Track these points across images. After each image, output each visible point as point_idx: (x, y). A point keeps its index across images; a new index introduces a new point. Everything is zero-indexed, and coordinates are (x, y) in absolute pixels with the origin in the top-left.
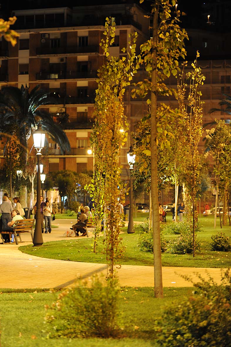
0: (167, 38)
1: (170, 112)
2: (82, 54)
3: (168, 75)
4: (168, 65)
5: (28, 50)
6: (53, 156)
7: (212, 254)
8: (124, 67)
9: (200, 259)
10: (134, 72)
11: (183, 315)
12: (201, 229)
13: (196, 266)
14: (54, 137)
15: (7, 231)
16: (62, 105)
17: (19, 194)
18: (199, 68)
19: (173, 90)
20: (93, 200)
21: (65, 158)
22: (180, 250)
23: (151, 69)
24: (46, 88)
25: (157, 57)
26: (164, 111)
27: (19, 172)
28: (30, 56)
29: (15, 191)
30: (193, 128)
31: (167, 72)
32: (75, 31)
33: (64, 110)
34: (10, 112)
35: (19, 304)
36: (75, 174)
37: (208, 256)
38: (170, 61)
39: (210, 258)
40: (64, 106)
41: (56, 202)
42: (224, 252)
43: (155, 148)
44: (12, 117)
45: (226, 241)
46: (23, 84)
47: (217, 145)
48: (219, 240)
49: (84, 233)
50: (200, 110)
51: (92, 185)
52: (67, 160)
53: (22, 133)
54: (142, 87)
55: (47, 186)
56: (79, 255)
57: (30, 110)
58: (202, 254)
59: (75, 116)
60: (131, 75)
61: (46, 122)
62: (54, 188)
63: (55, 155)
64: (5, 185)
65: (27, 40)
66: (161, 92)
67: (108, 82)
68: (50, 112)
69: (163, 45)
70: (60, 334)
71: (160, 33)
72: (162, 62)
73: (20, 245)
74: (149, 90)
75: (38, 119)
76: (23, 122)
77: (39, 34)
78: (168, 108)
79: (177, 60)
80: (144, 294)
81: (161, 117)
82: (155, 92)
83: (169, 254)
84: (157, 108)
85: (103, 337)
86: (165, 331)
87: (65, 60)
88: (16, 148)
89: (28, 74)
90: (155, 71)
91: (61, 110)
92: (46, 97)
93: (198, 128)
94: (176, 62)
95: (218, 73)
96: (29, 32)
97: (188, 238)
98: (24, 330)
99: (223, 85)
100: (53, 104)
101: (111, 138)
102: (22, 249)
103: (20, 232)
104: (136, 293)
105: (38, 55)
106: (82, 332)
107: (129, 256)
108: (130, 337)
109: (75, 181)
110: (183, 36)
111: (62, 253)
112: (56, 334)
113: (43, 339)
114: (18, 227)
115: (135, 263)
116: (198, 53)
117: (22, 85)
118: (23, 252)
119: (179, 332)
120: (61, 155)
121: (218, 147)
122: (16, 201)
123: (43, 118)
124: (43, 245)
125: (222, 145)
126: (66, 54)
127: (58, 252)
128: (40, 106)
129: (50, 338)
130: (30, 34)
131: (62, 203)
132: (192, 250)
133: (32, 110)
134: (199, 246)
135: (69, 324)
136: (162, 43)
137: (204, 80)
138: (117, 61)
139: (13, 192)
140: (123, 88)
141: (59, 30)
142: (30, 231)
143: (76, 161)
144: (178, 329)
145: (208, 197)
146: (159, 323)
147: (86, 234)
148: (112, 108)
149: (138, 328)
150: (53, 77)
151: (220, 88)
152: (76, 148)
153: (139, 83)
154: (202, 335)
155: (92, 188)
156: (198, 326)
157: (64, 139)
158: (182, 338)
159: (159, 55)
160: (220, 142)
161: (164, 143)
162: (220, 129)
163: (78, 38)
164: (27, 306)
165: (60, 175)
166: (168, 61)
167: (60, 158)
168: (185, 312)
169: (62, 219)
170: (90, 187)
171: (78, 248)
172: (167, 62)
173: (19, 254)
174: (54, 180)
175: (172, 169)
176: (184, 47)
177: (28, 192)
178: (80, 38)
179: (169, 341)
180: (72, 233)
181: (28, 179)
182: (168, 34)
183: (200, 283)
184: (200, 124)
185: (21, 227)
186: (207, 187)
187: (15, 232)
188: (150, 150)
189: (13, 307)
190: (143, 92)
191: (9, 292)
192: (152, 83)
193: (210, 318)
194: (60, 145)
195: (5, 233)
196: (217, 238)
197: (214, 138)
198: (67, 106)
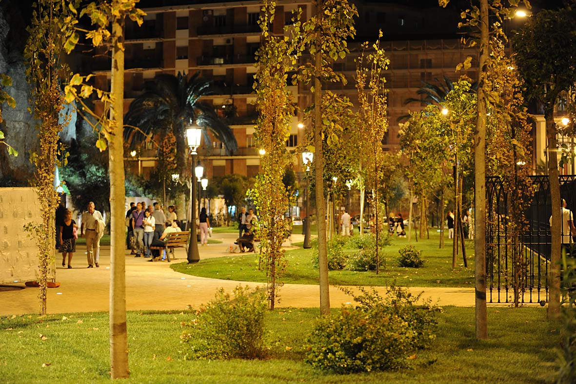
0: (333, 15)
1: (337, 101)
2: (252, 33)
3: (336, 58)
4: (335, 46)
5: (188, 30)
6: (219, 157)
7: (400, 271)
8: (287, 49)
9: (385, 277)
10: (298, 55)
11: (335, 331)
12: (391, 242)
13: (380, 284)
14: (217, 134)
15: (157, 246)
16: (228, 96)
17: (175, 203)
18: (382, 50)
19: (341, 75)
20: (257, 208)
21: (232, 160)
22: (361, 266)
23: (315, 51)
24: (208, 75)
25: (321, 36)
26: (330, 99)
27: (175, 176)
28: (190, 37)
29: (170, 199)
30: (376, 120)
31: (334, 54)
32: (244, 6)
33: (231, 101)
34: (164, 104)
35: (159, 325)
36: (244, 179)
37: (394, 273)
38: (337, 41)
39: (396, 276)
40: (231, 96)
41: (221, 213)
42: (414, 269)
43: (320, 143)
44: (167, 110)
45: (416, 256)
46: (180, 70)
47: (411, 142)
48: (408, 254)
49: (250, 248)
50: (384, 100)
51: (256, 189)
52: (235, 162)
53: (179, 130)
54: (304, 72)
55: (210, 193)
56: (240, 274)
57: (189, 102)
58: (387, 271)
59: (244, 108)
60: (295, 58)
61: (209, 117)
62: (220, 196)
63: (221, 156)
64: (157, 192)
65: (186, 18)
66: (327, 78)
67: (267, 67)
68: (214, 104)
69: (330, 23)
70: (199, 355)
71: (325, 9)
72: (328, 42)
73: (172, 262)
74: (312, 75)
75: (198, 112)
76: (180, 117)
77: (200, 10)
78: (335, 96)
79: (345, 40)
80: (310, 315)
81: (326, 107)
82: (319, 78)
83: (348, 271)
84: (322, 96)
85: (248, 358)
86: (315, 349)
87: (231, 41)
88: (170, 148)
89: (187, 58)
90: (319, 53)
91: (228, 102)
92: (208, 86)
93: (382, 121)
94: (344, 42)
95: (417, 55)
96: (189, 8)
97: (370, 252)
98: (159, 352)
99: (423, 70)
100: (218, 94)
101: (271, 132)
102: (175, 267)
103: (173, 247)
104: (299, 314)
105: (199, 36)
106: (223, 352)
107: (300, 274)
108: (279, 358)
109: (244, 188)
110: (352, 12)
111: (221, 272)
112: (194, 355)
113: (179, 360)
114: (170, 241)
115: (307, 281)
116: (381, 32)
117: (179, 72)
118: (175, 271)
119: (331, 351)
120: (227, 156)
121: (412, 145)
122: (171, 210)
123: (204, 111)
124: (199, 262)
125: (417, 142)
126: (233, 35)
127: (217, 270)
128: (201, 97)
129: (187, 359)
130: (190, 11)
131: (229, 214)
132: (375, 266)
133: (191, 102)
134: (384, 261)
135: (209, 344)
136: (328, 21)
137: (388, 64)
138: (278, 42)
139: (168, 200)
140: (286, 73)
141: (225, 5)
142: (185, 245)
143: (246, 163)
144: (329, 347)
145: (405, 205)
146: (309, 341)
147: (253, 250)
148: (272, 97)
149: (290, 348)
150: (217, 62)
151: (420, 74)
152: (246, 148)
153: (301, 67)
154: (357, 353)
155: (256, 193)
156: (352, 343)
157: (230, 135)
158: (333, 357)
159: (324, 34)
160: (415, 139)
161: (331, 138)
162: (415, 123)
163: (248, 15)
164: (168, 327)
165: (226, 180)
166: (335, 41)
167: (226, 160)
168: (338, 327)
169: (228, 232)
170: (253, 192)
171: (241, 265)
172: (333, 43)
173: (171, 273)
174: (218, 187)
175: (357, 171)
176: (353, 25)
177: (186, 201)
178: (250, 14)
179: (319, 361)
180: (236, 248)
181: (186, 185)
182: (334, 10)
183: (361, 297)
184: (384, 116)
185: (173, 241)
186: (403, 193)
187: (167, 248)
188: (314, 146)
189: (151, 328)
190: (305, 78)
191: (151, 313)
192: (315, 68)
193: (365, 334)
194: (225, 144)
195: (155, 248)
196: (405, 252)
197: (407, 134)
198: (235, 96)
